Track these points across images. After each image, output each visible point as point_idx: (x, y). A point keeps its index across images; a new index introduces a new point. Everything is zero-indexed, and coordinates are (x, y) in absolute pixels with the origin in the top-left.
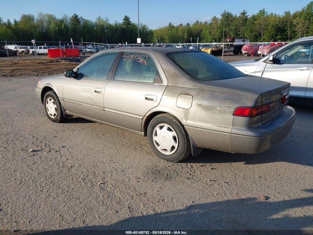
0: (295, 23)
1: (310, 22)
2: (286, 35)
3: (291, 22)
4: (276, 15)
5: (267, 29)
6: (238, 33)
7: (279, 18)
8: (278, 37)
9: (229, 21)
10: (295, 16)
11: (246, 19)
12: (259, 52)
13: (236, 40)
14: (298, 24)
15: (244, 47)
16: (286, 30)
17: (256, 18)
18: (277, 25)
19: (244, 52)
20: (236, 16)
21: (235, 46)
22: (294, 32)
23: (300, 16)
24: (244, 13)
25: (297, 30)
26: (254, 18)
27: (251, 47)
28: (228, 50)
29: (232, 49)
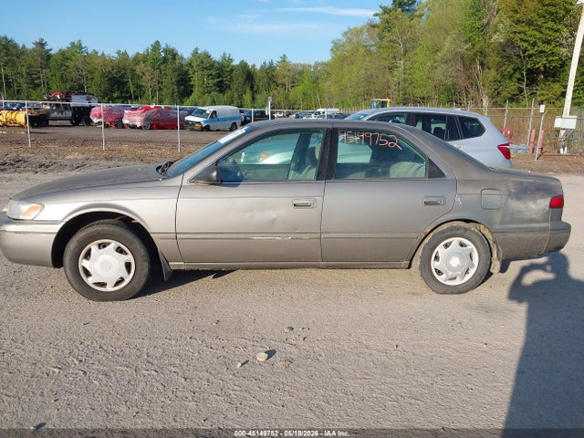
0: (138, 71)
1: (161, 73)
2: (127, 92)
3: (133, 70)
4: (103, 54)
5: (92, 79)
6: (37, 82)
7: (112, 61)
8: (115, 95)
9: (12, 55)
10: (137, 59)
11: (48, 57)
12: (126, 121)
13: (74, 97)
14: (144, 74)
15: (94, 111)
16: (126, 83)
17: (67, 55)
18: (109, 72)
19: (95, 120)
20: (24, 46)
21: (74, 108)
22: (139, 87)
23: (144, 62)
24: (41, 44)
25: (143, 84)
26: (65, 56)
27: (108, 112)
28: (60, 115)
29: (69, 114)
